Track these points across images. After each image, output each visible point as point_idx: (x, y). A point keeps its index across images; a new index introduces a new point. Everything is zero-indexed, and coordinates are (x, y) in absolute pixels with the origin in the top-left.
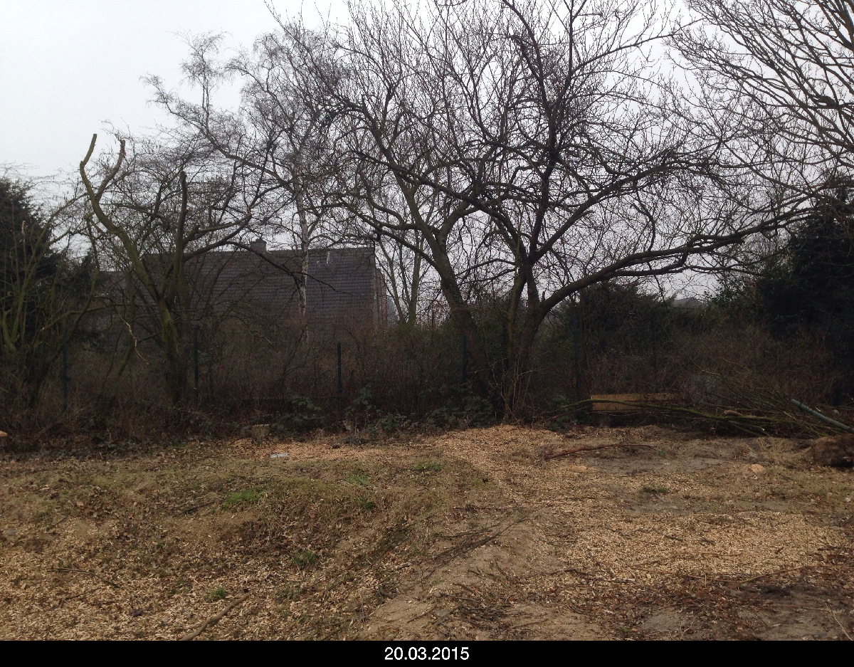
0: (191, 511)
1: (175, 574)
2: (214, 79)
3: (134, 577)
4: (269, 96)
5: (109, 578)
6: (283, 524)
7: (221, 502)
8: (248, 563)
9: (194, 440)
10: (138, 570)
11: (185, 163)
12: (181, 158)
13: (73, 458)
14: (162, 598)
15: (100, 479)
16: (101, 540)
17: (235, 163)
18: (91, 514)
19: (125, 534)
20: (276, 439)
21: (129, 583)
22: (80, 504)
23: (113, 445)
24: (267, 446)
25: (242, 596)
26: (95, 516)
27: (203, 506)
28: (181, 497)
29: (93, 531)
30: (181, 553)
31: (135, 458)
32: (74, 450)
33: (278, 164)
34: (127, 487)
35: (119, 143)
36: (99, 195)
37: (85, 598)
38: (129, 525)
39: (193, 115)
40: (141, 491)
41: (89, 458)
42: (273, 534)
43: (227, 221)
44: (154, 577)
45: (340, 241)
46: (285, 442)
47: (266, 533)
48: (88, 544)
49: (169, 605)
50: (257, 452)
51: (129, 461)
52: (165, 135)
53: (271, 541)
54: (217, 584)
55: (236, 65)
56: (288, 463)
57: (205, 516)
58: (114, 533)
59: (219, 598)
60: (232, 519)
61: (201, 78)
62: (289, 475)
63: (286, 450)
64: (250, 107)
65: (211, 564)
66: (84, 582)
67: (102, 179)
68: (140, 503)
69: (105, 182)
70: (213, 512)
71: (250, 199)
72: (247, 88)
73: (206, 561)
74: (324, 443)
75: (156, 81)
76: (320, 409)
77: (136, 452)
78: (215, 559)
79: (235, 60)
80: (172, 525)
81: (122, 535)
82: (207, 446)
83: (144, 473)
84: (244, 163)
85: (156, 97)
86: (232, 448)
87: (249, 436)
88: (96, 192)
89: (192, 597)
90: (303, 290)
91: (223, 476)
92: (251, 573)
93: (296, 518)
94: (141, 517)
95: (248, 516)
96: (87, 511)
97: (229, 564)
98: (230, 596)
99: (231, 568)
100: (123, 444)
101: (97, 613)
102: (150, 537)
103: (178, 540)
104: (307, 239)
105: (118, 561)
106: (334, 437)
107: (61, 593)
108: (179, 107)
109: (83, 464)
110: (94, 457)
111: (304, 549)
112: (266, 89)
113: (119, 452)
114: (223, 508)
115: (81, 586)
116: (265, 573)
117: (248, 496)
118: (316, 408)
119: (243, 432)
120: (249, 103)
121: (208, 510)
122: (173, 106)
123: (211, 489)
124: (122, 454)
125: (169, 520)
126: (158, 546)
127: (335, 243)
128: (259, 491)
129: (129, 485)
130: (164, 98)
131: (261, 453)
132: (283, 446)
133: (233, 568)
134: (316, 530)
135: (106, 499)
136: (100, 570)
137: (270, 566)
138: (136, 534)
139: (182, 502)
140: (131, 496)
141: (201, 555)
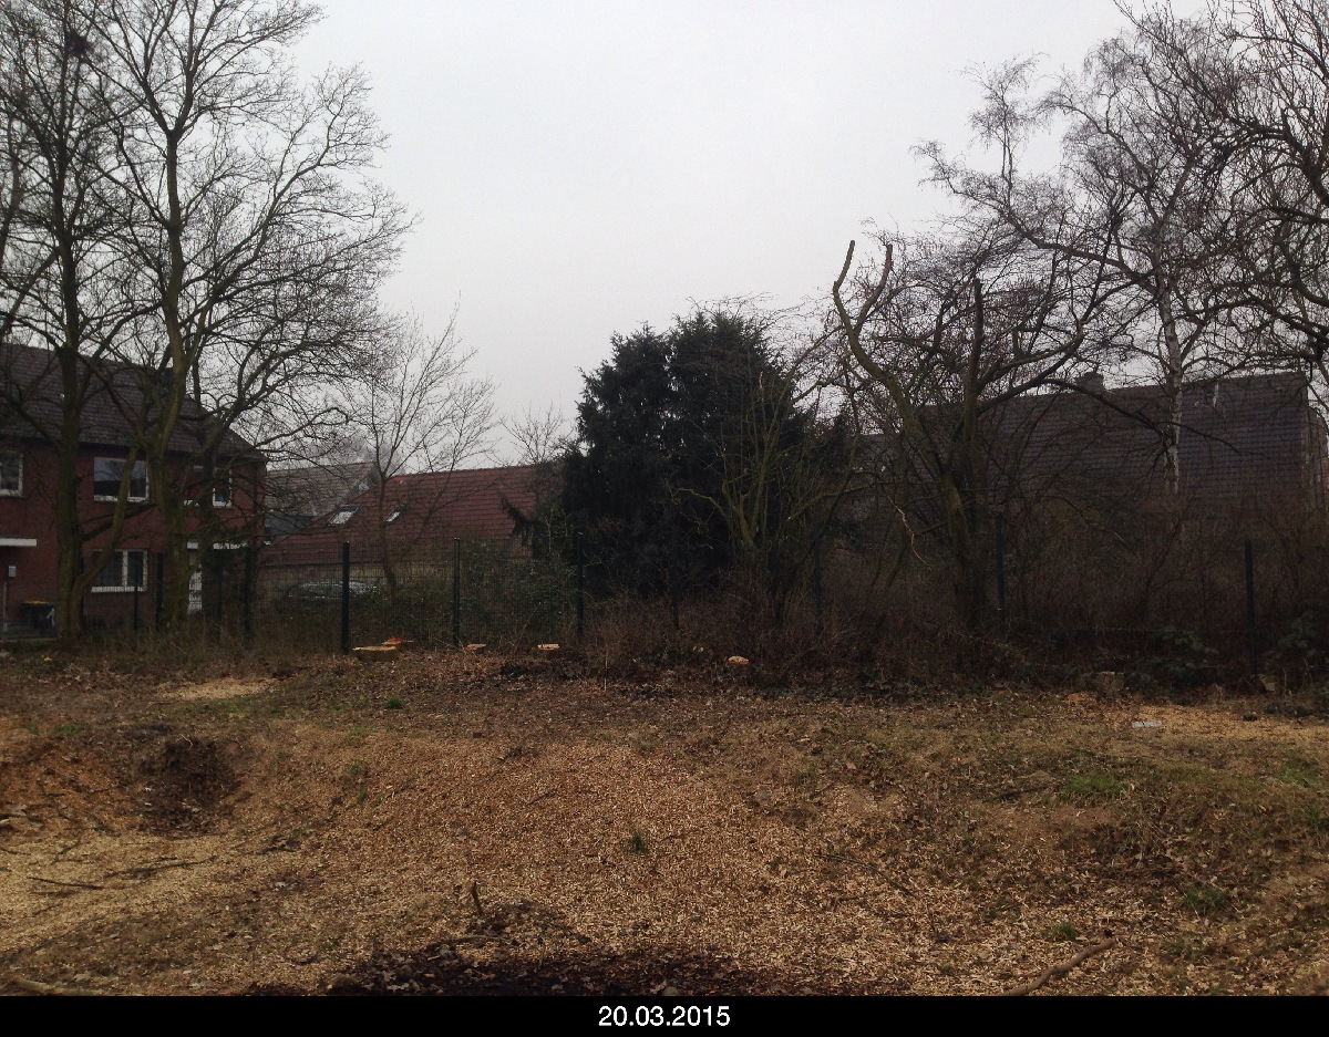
0: (1010, 796)
1: (992, 889)
2: (1021, 129)
3: (932, 883)
4: (1110, 138)
5: (896, 879)
6: (1165, 837)
7: (1057, 788)
8: (1109, 891)
9: (1003, 689)
10: (937, 873)
11: (978, 265)
12: (972, 259)
13: (835, 701)
14: (974, 921)
15: (875, 733)
16: (883, 821)
17: (1055, 255)
18: (867, 782)
19: (915, 818)
20: (1137, 697)
21: (925, 890)
22: (851, 766)
23: (887, 687)
24: (1123, 707)
25: (1104, 942)
26: (872, 784)
27: (1030, 791)
28: (994, 773)
29: (871, 807)
30: (999, 859)
31: (920, 708)
32: (835, 689)
33: (1126, 247)
34: (913, 749)
35: (884, 249)
36: (859, 327)
37: (865, 902)
38: (920, 804)
39: (987, 190)
40: (934, 757)
41: (857, 703)
42: (1149, 850)
43: (1043, 348)
44: (960, 887)
45: (1242, 366)
46: (1156, 703)
47: (1136, 846)
48: (864, 825)
49: (987, 935)
50: (1107, 715)
51: (911, 711)
52: (948, 228)
53: (1144, 861)
54: (1060, 916)
55: (1056, 99)
56: (1165, 738)
57: (1033, 806)
58: (900, 815)
59: (1064, 939)
60: (1077, 816)
61: (1001, 131)
62: (1168, 758)
63: (1158, 715)
64: (1079, 163)
65: (1047, 882)
66: (862, 878)
67: (861, 305)
68: (933, 775)
69: (866, 308)
70: (1046, 803)
71: (1080, 310)
72: (1073, 133)
73: (1040, 877)
74: (1226, 709)
75: (933, 149)
76: (1214, 651)
77: (919, 698)
78: (1054, 877)
79: (1053, 93)
80: (983, 814)
81: (912, 819)
82: (1024, 699)
83: (934, 731)
84: (1070, 252)
85: (932, 174)
86: (1065, 706)
87: (1090, 687)
88: (853, 322)
89: (1022, 928)
90: (1174, 451)
91: (1056, 748)
92: (1116, 907)
93: (1188, 830)
94: (937, 795)
95: (1104, 817)
96: (861, 778)
97: (1077, 887)
98: (1082, 938)
99: (1081, 894)
100: (900, 685)
101: (883, 927)
102: (952, 826)
103: (994, 838)
104: (1179, 365)
105: (907, 855)
106: (1244, 701)
107: (833, 890)
108: (967, 182)
109: (849, 709)
110: (862, 700)
111: (1205, 882)
112: (1104, 130)
113: (895, 696)
114: (1061, 798)
115: (860, 884)
116: (1138, 912)
117: (1101, 784)
118: (1207, 650)
119: (1081, 681)
120: (1076, 157)
121: (1037, 798)
122: (957, 182)
123: (1039, 767)
124: (901, 700)
125: (979, 805)
126: (965, 843)
127: (1232, 368)
128: (1118, 779)
129: (917, 747)
130: (944, 173)
131: (1116, 718)
132: (1153, 709)
133: (1084, 895)
134: (1224, 854)
135: (886, 763)
136: (884, 865)
137: (1147, 901)
138: (930, 819)
139: (996, 781)
140: (921, 763)
141: (1031, 866)
